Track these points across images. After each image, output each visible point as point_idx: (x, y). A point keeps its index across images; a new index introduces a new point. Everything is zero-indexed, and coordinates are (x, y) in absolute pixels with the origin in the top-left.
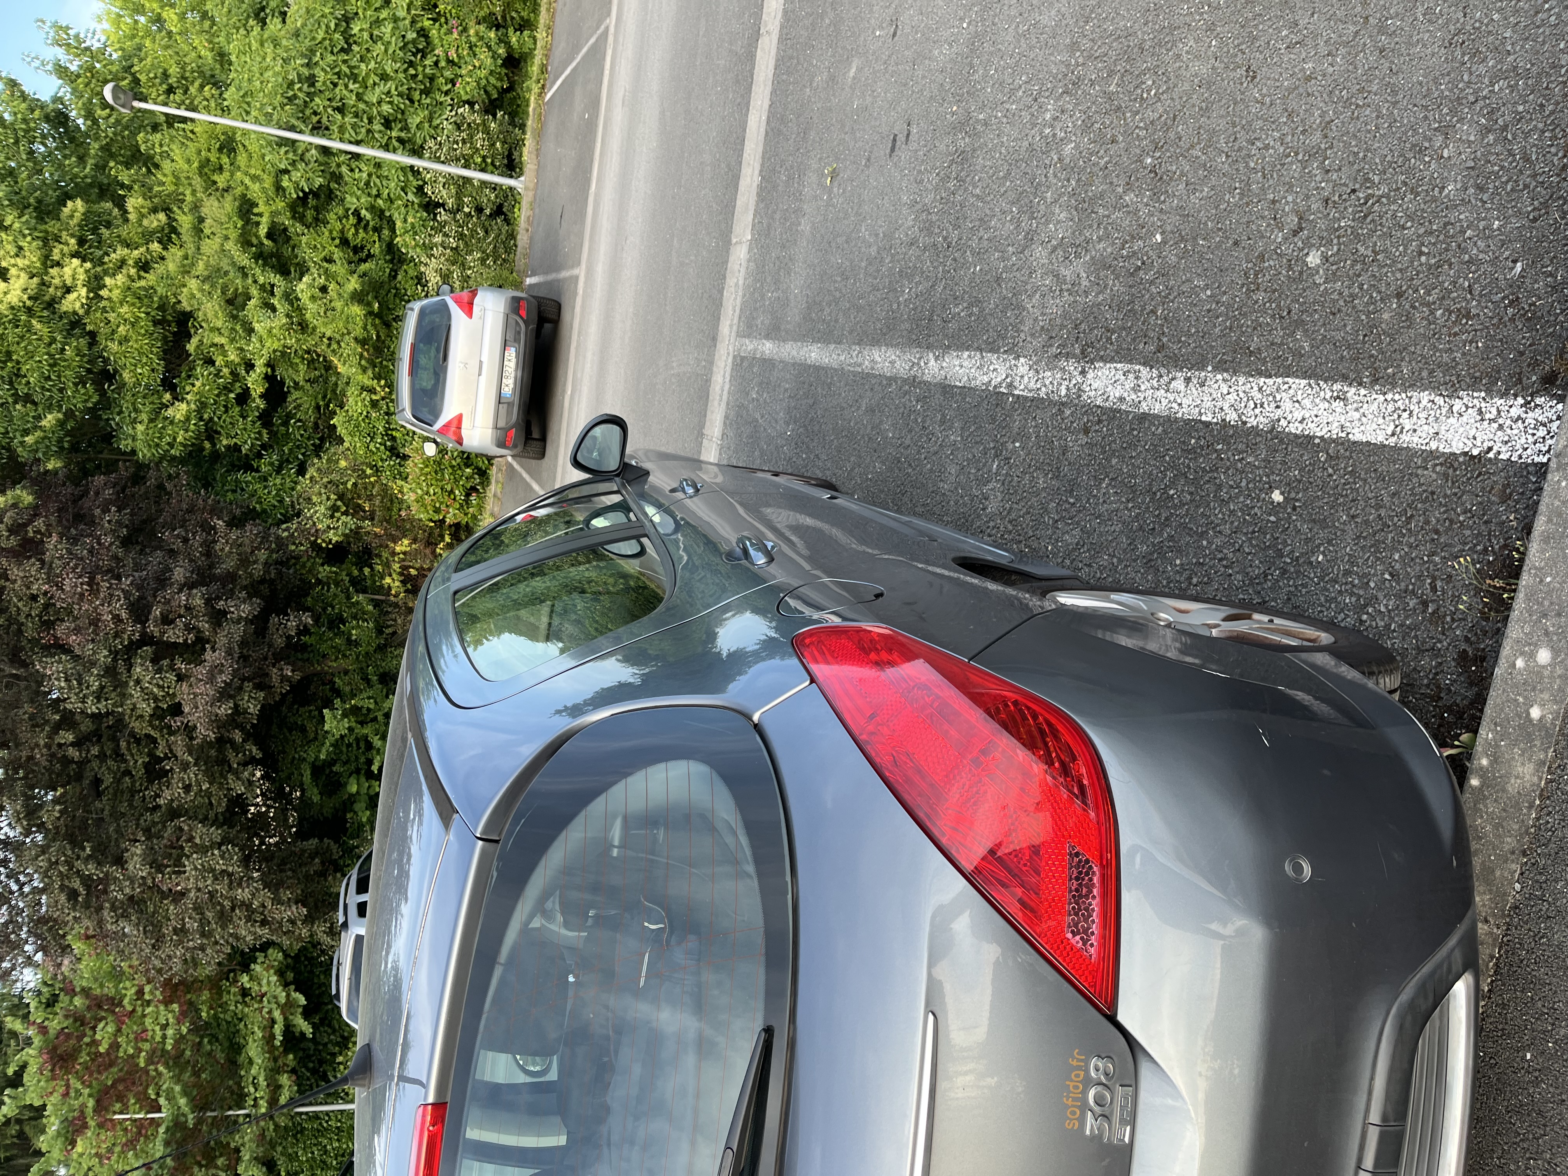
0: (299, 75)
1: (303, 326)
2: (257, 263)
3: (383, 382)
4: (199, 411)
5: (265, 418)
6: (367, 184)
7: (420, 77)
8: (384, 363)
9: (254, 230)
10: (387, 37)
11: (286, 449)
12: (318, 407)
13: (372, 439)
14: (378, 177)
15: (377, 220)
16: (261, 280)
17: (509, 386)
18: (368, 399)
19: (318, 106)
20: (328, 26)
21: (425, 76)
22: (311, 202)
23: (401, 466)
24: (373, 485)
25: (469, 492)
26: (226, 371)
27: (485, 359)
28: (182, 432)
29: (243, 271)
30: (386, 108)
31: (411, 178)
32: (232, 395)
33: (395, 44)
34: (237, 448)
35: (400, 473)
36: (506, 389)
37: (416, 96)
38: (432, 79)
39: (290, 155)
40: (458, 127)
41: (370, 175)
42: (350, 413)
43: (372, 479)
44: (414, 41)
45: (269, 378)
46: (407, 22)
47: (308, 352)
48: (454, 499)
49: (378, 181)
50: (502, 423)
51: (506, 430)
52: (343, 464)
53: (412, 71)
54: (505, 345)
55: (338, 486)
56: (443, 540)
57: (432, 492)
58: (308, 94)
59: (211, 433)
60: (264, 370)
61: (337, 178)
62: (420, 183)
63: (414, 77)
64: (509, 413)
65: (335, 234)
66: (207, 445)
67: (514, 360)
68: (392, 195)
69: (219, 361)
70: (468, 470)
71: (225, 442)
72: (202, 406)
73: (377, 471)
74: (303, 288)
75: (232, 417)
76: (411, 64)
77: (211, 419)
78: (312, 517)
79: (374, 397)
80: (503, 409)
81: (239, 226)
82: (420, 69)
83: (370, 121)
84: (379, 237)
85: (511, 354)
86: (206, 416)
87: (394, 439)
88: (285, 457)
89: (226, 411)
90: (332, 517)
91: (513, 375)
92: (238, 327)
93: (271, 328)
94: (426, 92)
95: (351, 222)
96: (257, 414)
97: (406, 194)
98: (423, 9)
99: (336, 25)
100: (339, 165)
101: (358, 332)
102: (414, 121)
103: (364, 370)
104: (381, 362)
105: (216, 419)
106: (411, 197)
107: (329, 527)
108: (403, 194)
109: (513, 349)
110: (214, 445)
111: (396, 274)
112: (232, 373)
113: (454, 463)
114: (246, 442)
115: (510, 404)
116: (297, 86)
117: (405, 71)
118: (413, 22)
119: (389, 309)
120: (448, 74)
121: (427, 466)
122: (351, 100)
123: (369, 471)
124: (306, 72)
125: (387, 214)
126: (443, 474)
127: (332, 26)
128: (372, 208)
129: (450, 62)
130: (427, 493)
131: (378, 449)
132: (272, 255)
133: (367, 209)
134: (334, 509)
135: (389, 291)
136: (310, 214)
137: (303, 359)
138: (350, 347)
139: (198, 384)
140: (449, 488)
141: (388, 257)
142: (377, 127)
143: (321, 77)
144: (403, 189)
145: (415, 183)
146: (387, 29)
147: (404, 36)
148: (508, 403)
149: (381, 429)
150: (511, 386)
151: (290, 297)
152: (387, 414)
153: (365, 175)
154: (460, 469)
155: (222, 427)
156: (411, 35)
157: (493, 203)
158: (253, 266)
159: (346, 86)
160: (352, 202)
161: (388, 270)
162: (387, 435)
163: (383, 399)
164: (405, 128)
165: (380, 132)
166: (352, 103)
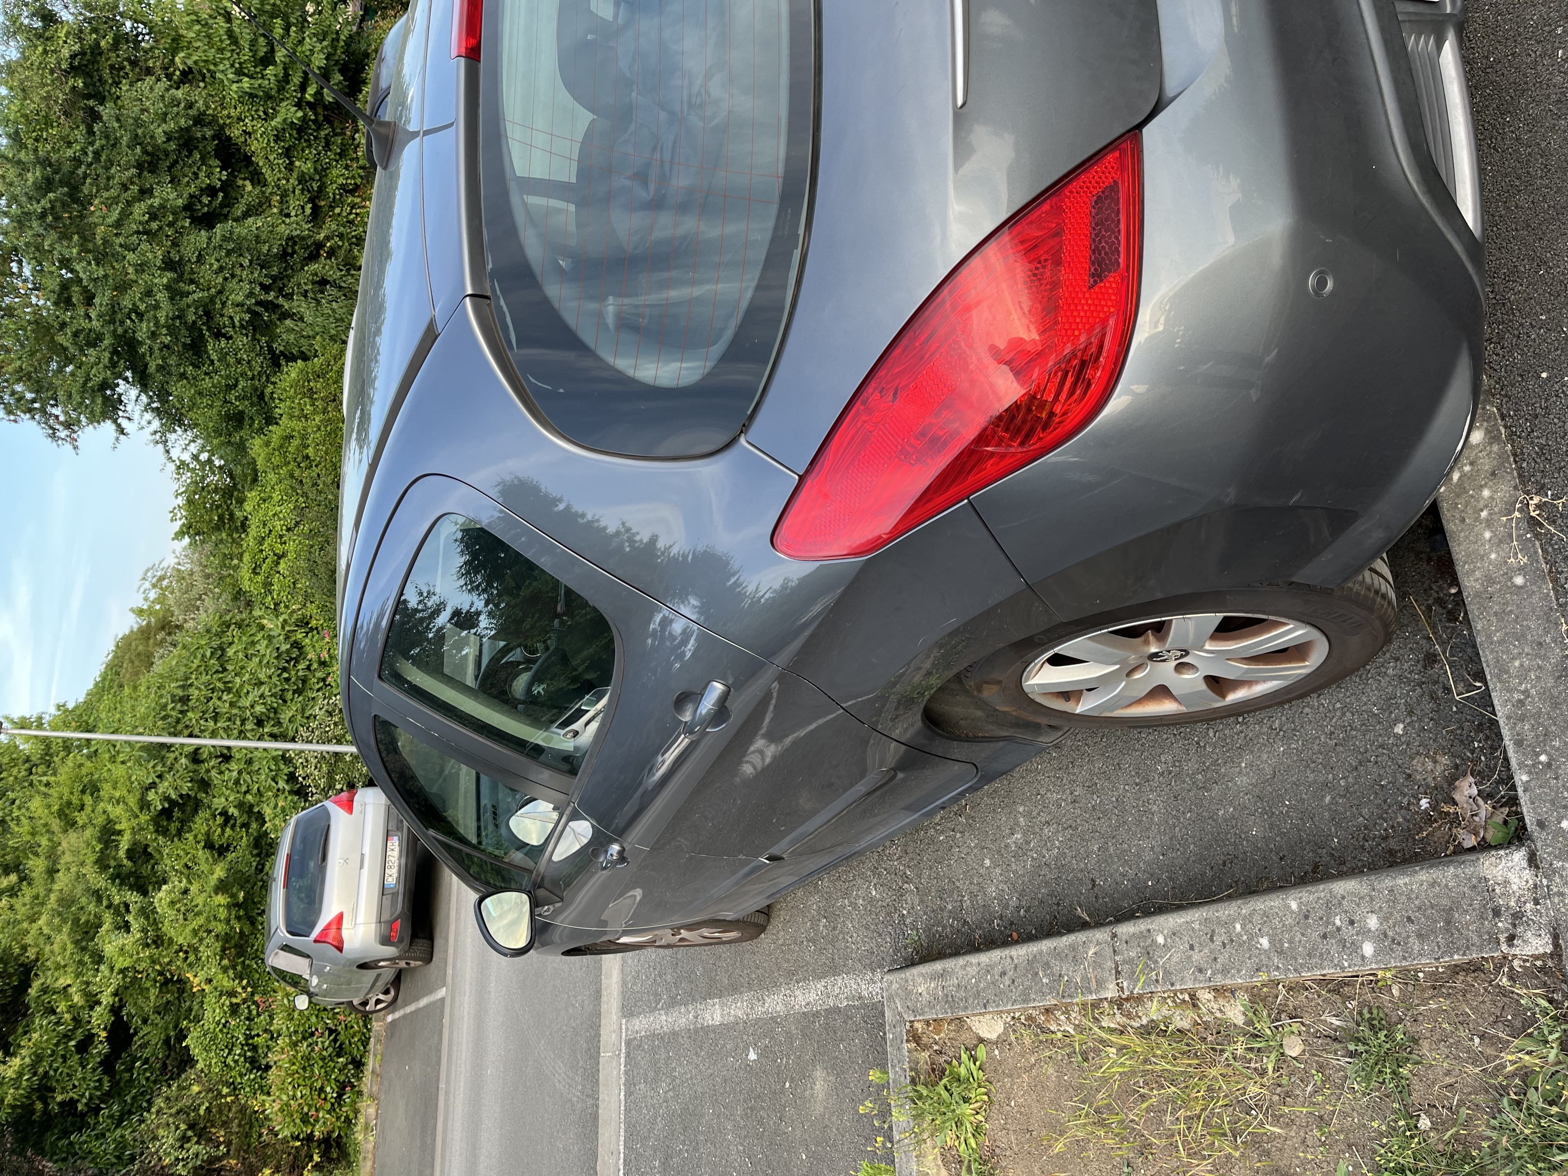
0: (173, 696)
1: (159, 941)
2: (113, 883)
3: (245, 982)
4: (34, 1066)
5: (107, 1065)
6: (237, 782)
7: (293, 679)
8: (247, 962)
9: (113, 853)
10: (262, 652)
11: (128, 1099)
12: (167, 1041)
13: (231, 1050)
14: (249, 773)
15: (245, 816)
16: (117, 900)
17: (393, 876)
18: (228, 1003)
19: (190, 720)
20: (203, 656)
21: (298, 678)
22: (177, 814)
23: (261, 1078)
24: (229, 1106)
25: (342, 1088)
26: (67, 1016)
27: (367, 850)
28: (12, 1091)
29: (98, 895)
30: (259, 709)
31: (283, 767)
32: (73, 1043)
33: (269, 654)
34: (73, 1102)
35: (261, 1087)
36: (390, 879)
37: (289, 695)
38: (304, 681)
39: (159, 768)
40: (330, 714)
41: (240, 772)
42: (206, 1028)
43: (229, 1099)
44: (288, 651)
45: (115, 1010)
46: (281, 637)
47: (161, 973)
48: (325, 1099)
49: (247, 778)
50: (386, 917)
51: (391, 923)
52: (196, 1089)
53: (285, 675)
54: (388, 835)
55: (188, 1115)
56: (311, 1158)
57: (299, 1094)
58: (181, 712)
59: (44, 1090)
60: (111, 1000)
61: (205, 785)
62: (292, 769)
63: (287, 680)
64: (394, 903)
65: (200, 837)
66: (39, 1106)
67: (397, 849)
68: (262, 789)
69: (62, 1007)
70: (341, 1060)
71: (59, 1098)
72: (38, 1059)
73: (234, 1088)
74: (162, 897)
75: (70, 1067)
76: (285, 669)
77: (46, 1073)
78: (158, 1151)
79: (234, 1000)
80: (387, 901)
81: (97, 849)
82: (293, 673)
83: (243, 721)
84: (247, 832)
85: (395, 845)
86: (41, 1070)
87: (255, 1048)
88: (127, 1108)
89: (65, 1061)
90: (182, 1147)
91: (396, 864)
92: (86, 958)
93: (124, 945)
94: (299, 692)
95: (218, 822)
96: (98, 1060)
97: (277, 783)
98: (297, 626)
99: (212, 653)
100: (208, 771)
101: (220, 928)
102: (285, 715)
103: (225, 970)
104: (244, 962)
105: (52, 1073)
106: (282, 784)
107: (177, 1159)
108: (273, 784)
109: (396, 838)
110: (46, 1104)
111: (263, 867)
112: (74, 1019)
113: (324, 1053)
114: (83, 1095)
115: (395, 895)
116: (170, 706)
117: (279, 676)
118: (287, 638)
119: (254, 903)
120: (319, 675)
121: (294, 1064)
122: (224, 708)
123: (225, 1091)
124: (180, 693)
125: (256, 810)
126: (312, 1071)
127: (208, 654)
128: (240, 805)
129: (323, 664)
130: (294, 1097)
131: (236, 1062)
132: (131, 874)
133: (235, 807)
134: (185, 1139)
135: (255, 884)
136: (173, 827)
137: (156, 981)
138: (209, 950)
139: (35, 1036)
140: (318, 1085)
141: (255, 852)
142: (249, 726)
143: (194, 693)
144: (273, 779)
145: (286, 771)
146: (262, 646)
147: (278, 649)
148: (393, 894)
149: (241, 1038)
150: (395, 875)
151: (147, 912)
152: (248, 1019)
153: (235, 774)
154: (332, 1060)
155: (57, 1081)
156: (285, 647)
157: (366, 776)
158: (109, 886)
159: (220, 699)
160: (219, 803)
161: (254, 864)
162: (247, 1045)
163: (245, 1001)
164: (279, 723)
165: (253, 730)
166: (225, 710)
